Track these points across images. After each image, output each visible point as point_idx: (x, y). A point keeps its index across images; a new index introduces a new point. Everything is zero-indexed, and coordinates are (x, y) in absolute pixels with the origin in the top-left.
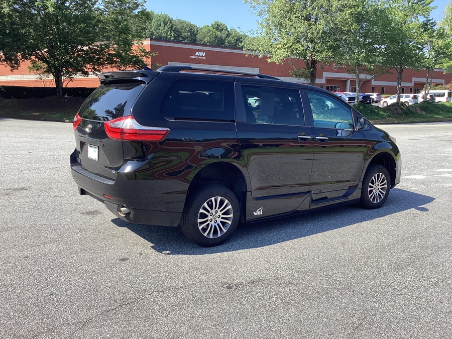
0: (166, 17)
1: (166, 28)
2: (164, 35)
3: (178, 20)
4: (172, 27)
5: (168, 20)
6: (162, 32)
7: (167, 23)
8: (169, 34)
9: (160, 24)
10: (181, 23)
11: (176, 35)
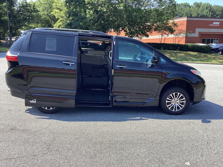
0: (208, 4)
1: (207, 11)
2: (205, 14)
3: (215, 6)
4: (211, 9)
5: (209, 6)
6: (205, 13)
7: (208, 8)
8: (208, 13)
9: (204, 9)
10: (217, 7)
11: (212, 14)
